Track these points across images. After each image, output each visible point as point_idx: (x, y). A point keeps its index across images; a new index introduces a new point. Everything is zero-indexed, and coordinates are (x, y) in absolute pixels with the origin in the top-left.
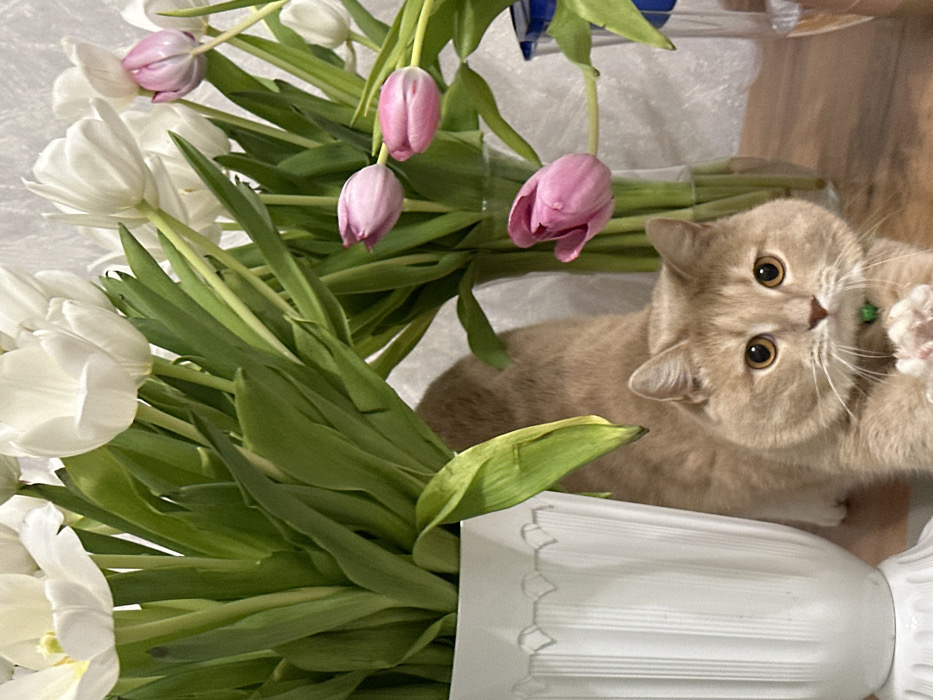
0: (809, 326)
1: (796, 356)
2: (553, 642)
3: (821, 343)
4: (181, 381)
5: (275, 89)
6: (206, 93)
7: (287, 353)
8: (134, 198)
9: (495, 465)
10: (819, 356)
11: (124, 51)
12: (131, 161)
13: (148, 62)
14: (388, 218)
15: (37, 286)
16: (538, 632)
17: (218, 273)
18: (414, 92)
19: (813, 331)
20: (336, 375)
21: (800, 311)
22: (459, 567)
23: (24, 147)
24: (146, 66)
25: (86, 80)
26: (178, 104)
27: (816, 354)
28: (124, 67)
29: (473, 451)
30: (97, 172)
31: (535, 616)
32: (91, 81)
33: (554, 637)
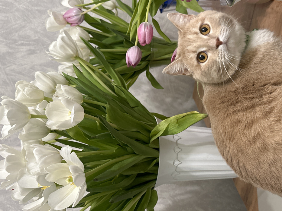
0: (216, 48)
1: (214, 58)
2: (181, 163)
3: (221, 53)
4: (90, 103)
5: (100, 22)
6: (85, 24)
7: (113, 93)
8: (74, 56)
9: (172, 124)
10: (221, 57)
11: (63, 13)
12: (74, 47)
13: (70, 16)
14: (139, 60)
15: (48, 77)
16: (178, 161)
17: (94, 72)
18: (147, 29)
19: (218, 49)
20: (125, 98)
21: (213, 42)
22: (159, 147)
23: (33, 33)
24: (70, 17)
25: (55, 21)
26: (77, 27)
27: (220, 56)
28: (64, 18)
29: (165, 121)
30: (65, 49)
31: (177, 157)
32: (56, 22)
33: (182, 162)
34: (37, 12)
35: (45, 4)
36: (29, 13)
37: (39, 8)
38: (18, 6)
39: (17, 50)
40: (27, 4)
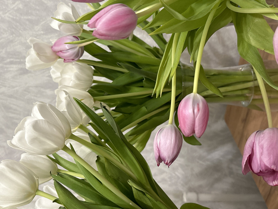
18: (198, 110)
24: (61, 51)
28: (52, 50)
32: (40, 58)
34: (27, 23)
35: (38, 12)
36: (18, 24)
37: (30, 17)
38: (3, 16)
39: (6, 69)
40: (14, 12)
